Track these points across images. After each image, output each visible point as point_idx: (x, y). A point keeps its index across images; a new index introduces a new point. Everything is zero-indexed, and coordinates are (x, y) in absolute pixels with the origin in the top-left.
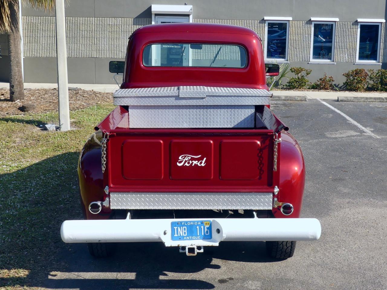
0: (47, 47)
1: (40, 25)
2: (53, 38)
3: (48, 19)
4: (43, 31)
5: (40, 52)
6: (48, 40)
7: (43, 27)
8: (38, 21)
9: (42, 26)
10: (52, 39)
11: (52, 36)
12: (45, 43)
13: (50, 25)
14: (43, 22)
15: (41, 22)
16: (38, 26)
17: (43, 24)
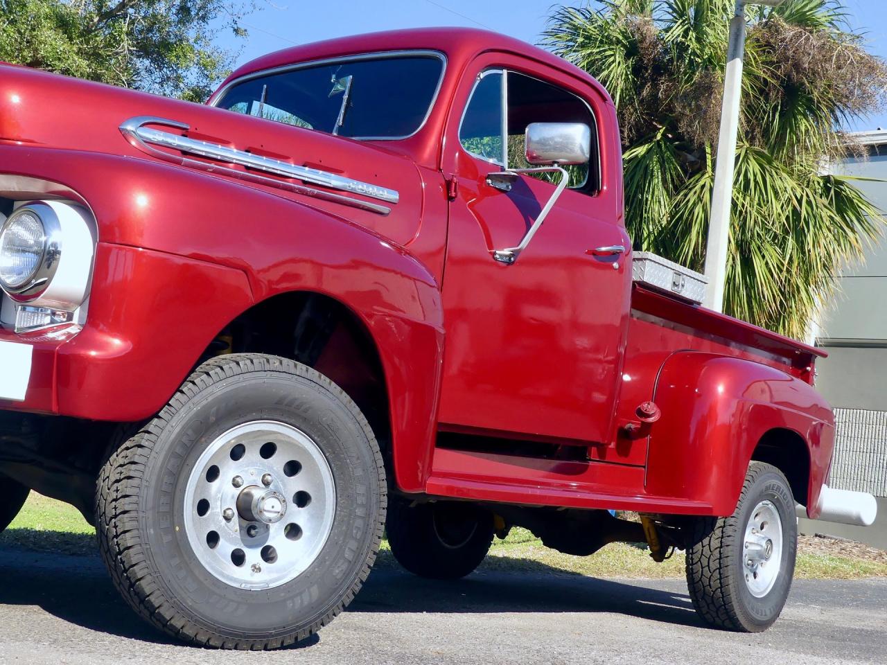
0: (853, 472)
1: (844, 425)
2: (868, 455)
3: (861, 415)
4: (849, 438)
5: (838, 483)
6: (857, 458)
7: (850, 431)
8: (841, 416)
9: (847, 429)
10: (864, 456)
11: (865, 451)
12: (850, 463)
13: (864, 428)
14: (851, 420)
15: (847, 420)
16: (840, 427)
17: (850, 424)
